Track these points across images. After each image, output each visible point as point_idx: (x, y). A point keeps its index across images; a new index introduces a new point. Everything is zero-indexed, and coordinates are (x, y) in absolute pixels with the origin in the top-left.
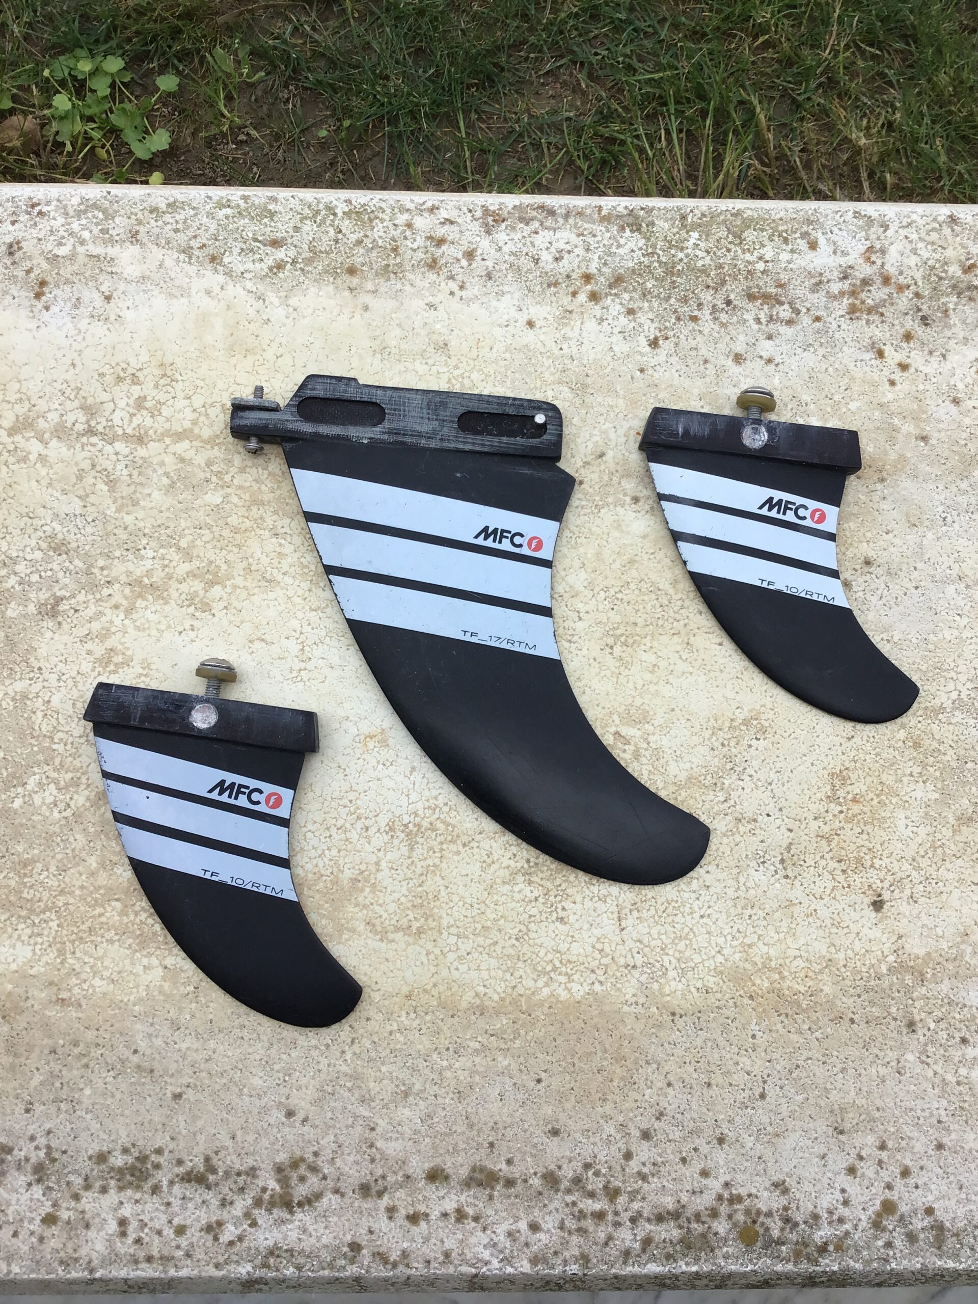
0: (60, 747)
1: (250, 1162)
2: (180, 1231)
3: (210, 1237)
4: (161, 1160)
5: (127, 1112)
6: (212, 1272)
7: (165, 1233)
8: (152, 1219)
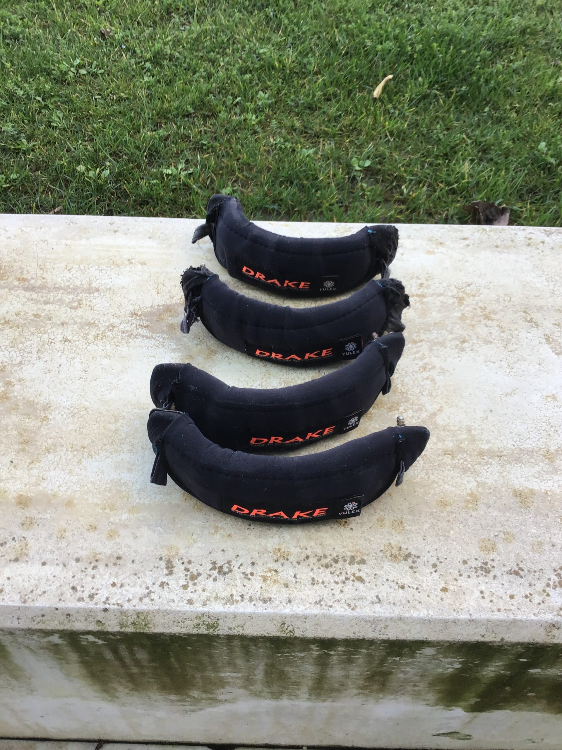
0: (411, 397)
1: (539, 566)
2: (512, 597)
3: (528, 600)
4: (494, 564)
5: (473, 542)
6: (533, 617)
7: (504, 598)
8: (496, 591)
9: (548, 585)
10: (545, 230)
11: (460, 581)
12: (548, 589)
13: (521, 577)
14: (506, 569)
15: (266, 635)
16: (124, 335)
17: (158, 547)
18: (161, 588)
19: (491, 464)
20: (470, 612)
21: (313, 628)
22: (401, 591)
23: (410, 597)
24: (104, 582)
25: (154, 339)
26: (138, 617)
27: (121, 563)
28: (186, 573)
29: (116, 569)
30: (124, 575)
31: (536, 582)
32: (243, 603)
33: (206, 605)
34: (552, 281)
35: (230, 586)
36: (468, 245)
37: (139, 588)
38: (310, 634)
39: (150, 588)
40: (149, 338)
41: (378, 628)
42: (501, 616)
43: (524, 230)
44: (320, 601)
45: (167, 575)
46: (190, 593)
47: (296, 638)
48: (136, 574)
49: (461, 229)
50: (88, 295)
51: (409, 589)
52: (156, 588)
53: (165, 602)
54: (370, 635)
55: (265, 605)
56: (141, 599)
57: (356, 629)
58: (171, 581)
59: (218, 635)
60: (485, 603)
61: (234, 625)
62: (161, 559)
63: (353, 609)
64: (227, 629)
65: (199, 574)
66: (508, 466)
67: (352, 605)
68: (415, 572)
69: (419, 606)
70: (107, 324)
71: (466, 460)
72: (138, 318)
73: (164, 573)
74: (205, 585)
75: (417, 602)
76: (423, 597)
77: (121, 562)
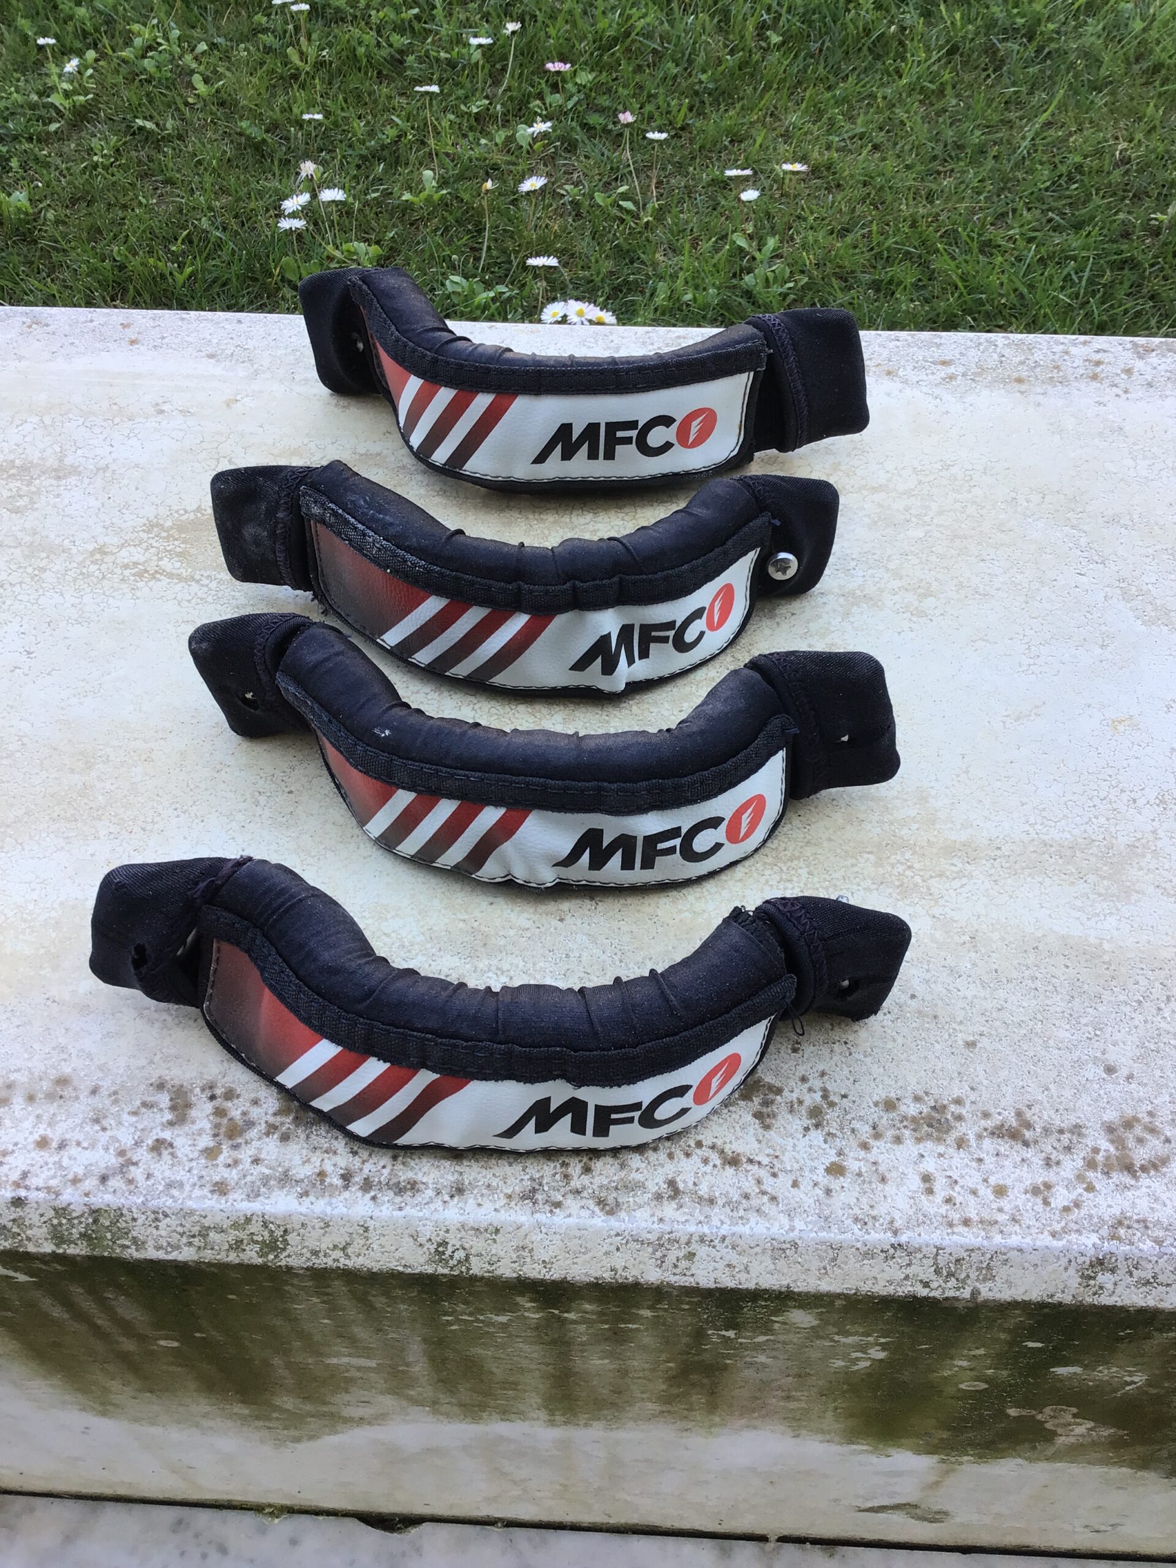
9: (1091, 1164)
10: (1135, 345)
11: (875, 1151)
12: (1091, 1175)
13: (1026, 1144)
14: (989, 1124)
15: (401, 1269)
16: (127, 572)
17: (157, 1059)
18: (155, 1154)
19: (970, 877)
20: (897, 1224)
21: (514, 1256)
22: (730, 1171)
23: (749, 1186)
24: (20, 1138)
25: (198, 582)
26: (96, 1221)
27: (66, 1093)
28: (218, 1120)
29: (52, 1108)
30: (70, 1121)
31: (1061, 1157)
32: (346, 1194)
33: (258, 1195)
34: (1145, 458)
35: (318, 1153)
36: (952, 377)
37: (102, 1152)
38: (506, 1270)
39: (129, 1154)
40: (186, 580)
41: (671, 1258)
42: (970, 1237)
43: (1085, 343)
44: (534, 1191)
45: (171, 1124)
46: (221, 1169)
47: (474, 1279)
48: (97, 1121)
49: (937, 340)
50: (54, 482)
51: (750, 1167)
52: (142, 1155)
53: (161, 1188)
54: (653, 1275)
55: (398, 1199)
56: (104, 1179)
57: (618, 1261)
58: (180, 1138)
59: (289, 1269)
60: (934, 1206)
61: (325, 1244)
62: (161, 1086)
63: (611, 1213)
64: (308, 1255)
65: (250, 1124)
66: (1009, 881)
67: (610, 1200)
68: (767, 1127)
69: (769, 1208)
70: (90, 547)
71: (910, 867)
72: (164, 534)
73: (164, 1120)
74: (259, 1150)
75: (765, 1198)
76: (781, 1185)
77: (68, 1092)
